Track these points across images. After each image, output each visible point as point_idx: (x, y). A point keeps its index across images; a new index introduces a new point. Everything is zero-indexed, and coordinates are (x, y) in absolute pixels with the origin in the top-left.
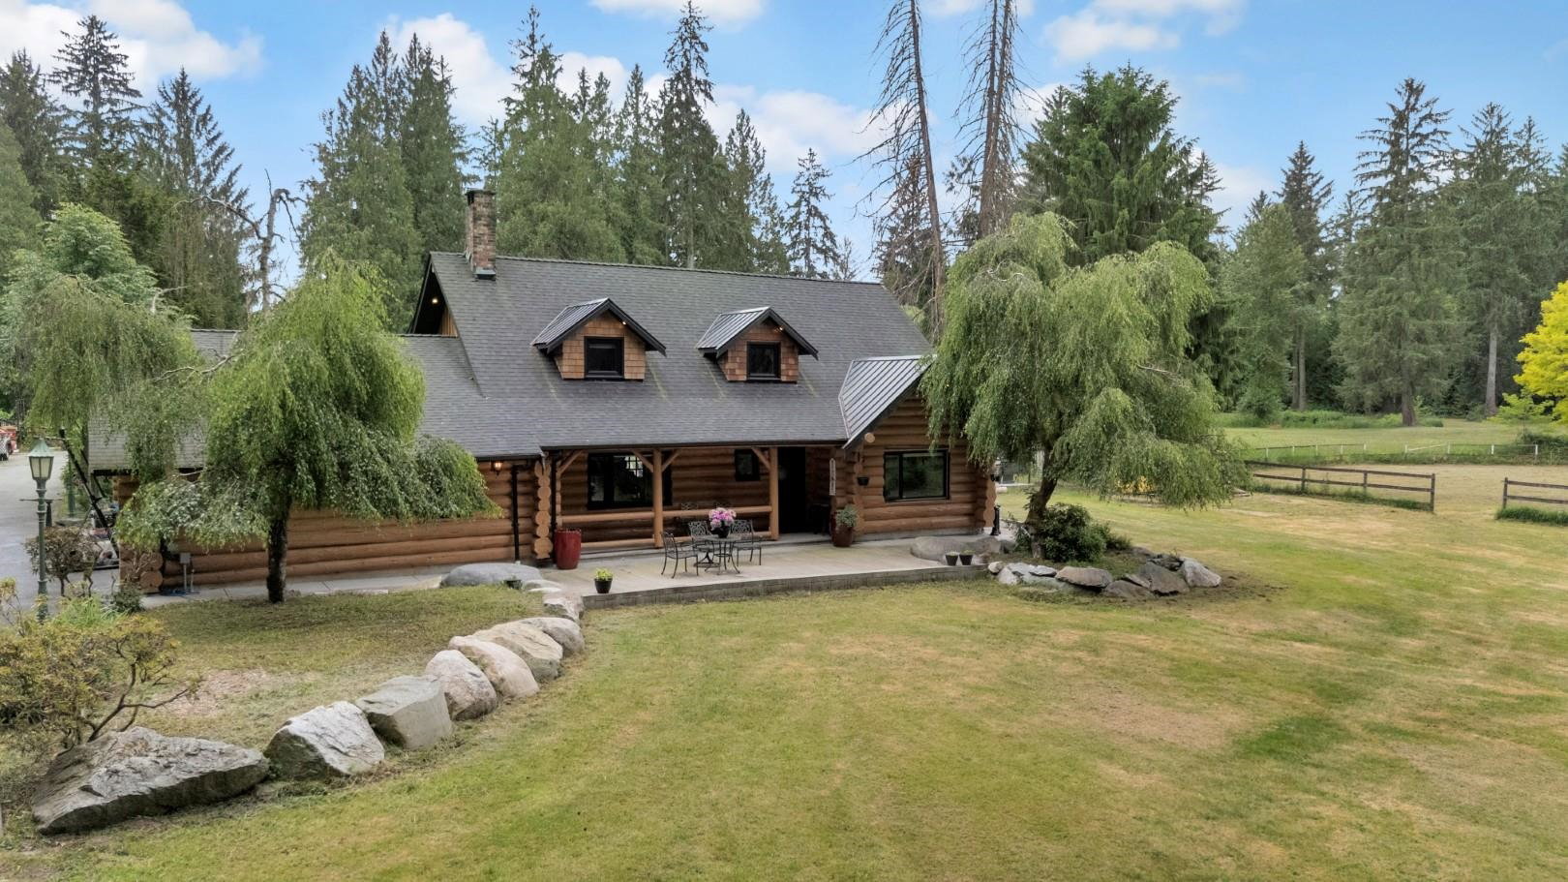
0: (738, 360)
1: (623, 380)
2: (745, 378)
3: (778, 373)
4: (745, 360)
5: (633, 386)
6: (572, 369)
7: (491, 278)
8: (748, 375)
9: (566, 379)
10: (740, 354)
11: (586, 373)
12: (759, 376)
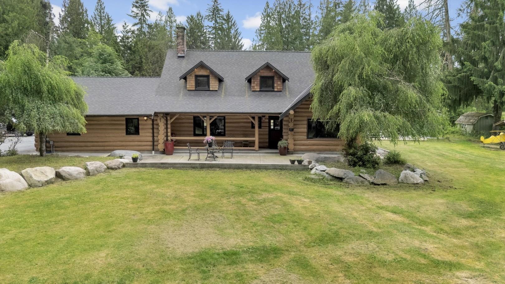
0: (256, 83)
1: (209, 90)
2: (259, 90)
3: (273, 87)
4: (259, 83)
5: (212, 93)
6: (191, 86)
7: (183, 57)
8: (261, 88)
9: (188, 90)
10: (257, 81)
11: (196, 87)
12: (263, 89)
